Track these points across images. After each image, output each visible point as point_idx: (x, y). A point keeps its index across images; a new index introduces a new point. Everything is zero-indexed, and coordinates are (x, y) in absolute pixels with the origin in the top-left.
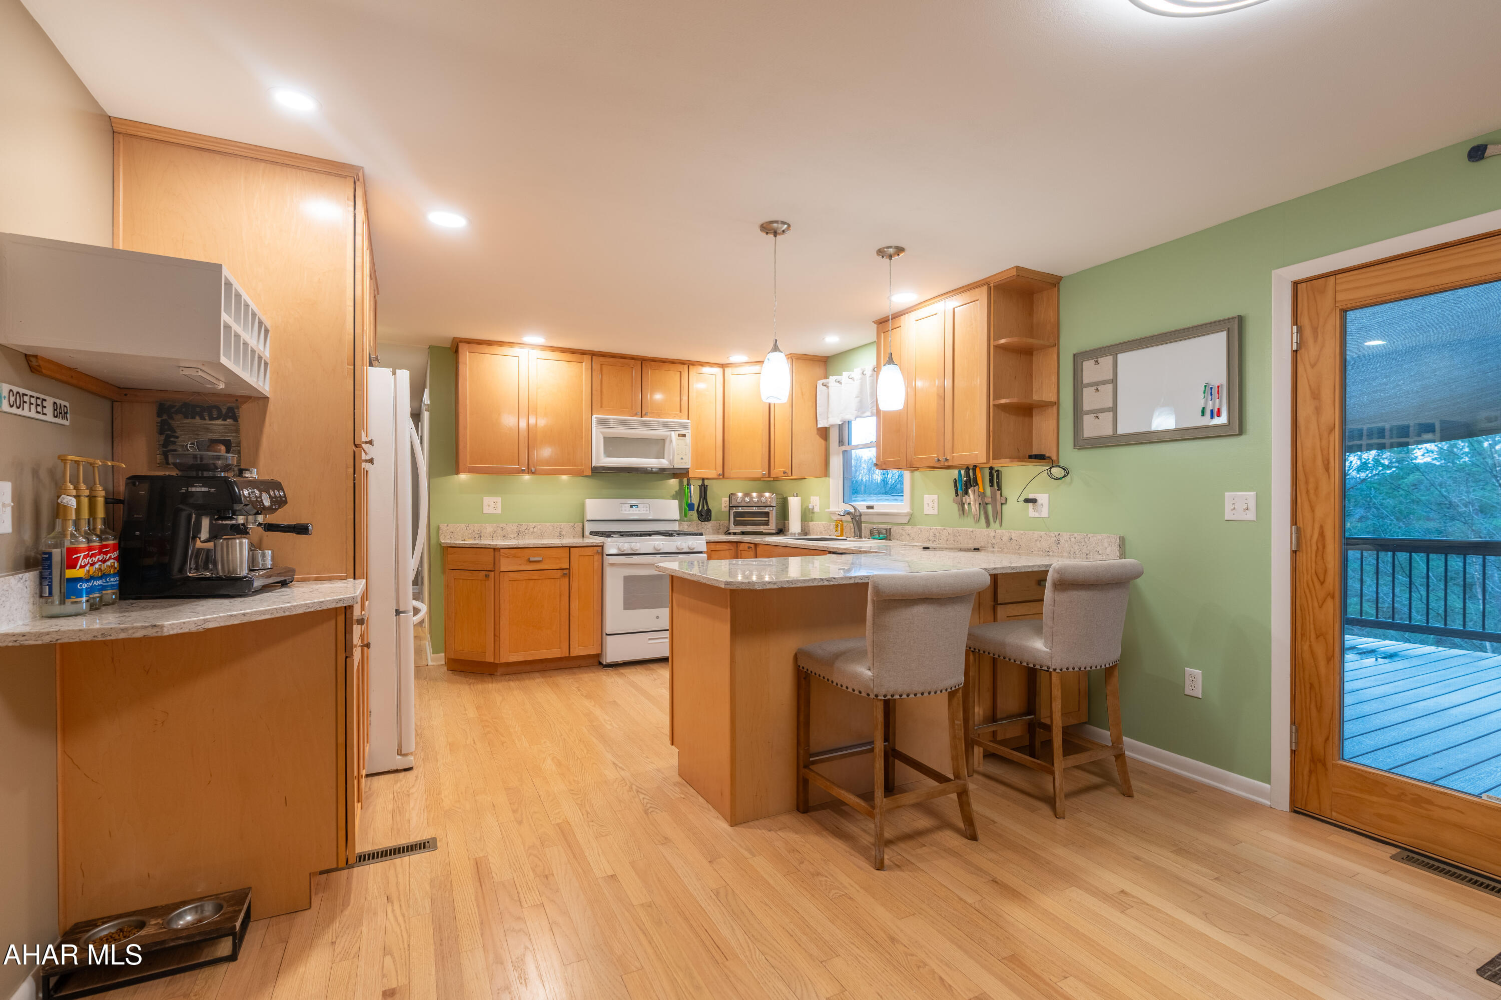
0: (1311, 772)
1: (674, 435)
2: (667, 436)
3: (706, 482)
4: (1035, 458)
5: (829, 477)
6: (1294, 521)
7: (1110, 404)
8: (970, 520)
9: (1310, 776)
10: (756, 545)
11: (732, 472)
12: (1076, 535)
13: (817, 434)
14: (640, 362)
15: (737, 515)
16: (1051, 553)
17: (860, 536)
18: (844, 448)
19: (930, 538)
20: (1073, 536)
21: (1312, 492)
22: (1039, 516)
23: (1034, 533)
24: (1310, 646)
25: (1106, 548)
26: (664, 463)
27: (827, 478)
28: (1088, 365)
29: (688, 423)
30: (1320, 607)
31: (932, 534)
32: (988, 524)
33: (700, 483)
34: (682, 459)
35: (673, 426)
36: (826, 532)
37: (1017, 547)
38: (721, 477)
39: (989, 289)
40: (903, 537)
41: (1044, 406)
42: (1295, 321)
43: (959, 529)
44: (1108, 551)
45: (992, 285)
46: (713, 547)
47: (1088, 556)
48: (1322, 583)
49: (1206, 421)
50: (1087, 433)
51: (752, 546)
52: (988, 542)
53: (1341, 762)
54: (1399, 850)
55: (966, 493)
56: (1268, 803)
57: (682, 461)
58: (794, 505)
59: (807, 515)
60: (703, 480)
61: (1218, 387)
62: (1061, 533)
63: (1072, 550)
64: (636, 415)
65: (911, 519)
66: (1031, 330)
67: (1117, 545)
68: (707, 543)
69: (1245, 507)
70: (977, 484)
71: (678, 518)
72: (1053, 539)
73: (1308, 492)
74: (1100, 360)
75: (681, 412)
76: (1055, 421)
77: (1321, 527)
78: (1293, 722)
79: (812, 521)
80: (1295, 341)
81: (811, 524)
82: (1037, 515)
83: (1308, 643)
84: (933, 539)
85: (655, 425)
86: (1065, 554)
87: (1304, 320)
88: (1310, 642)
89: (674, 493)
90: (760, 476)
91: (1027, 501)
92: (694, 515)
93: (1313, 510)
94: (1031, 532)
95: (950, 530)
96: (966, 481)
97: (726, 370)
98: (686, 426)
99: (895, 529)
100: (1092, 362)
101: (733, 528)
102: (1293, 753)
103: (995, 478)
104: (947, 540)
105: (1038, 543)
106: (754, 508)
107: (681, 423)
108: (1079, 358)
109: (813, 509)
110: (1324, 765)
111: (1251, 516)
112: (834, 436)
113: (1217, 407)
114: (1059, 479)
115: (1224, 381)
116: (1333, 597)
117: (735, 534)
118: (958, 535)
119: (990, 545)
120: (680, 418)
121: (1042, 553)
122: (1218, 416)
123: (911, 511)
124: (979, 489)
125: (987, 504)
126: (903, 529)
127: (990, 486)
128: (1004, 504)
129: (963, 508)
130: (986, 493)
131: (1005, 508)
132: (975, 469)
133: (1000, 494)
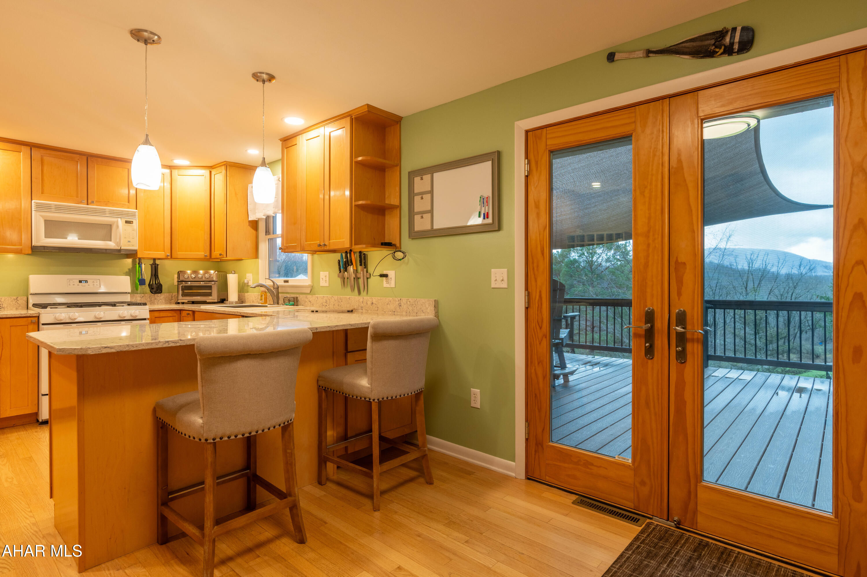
0: (535, 451)
1: (121, 222)
2: (114, 222)
3: (158, 262)
4: (385, 245)
5: (259, 258)
6: (527, 289)
8: (348, 289)
9: (535, 455)
10: (194, 312)
11: (180, 254)
12: (410, 300)
13: (249, 225)
14: (85, 158)
15: (184, 288)
16: (396, 313)
17: (278, 303)
18: (269, 237)
19: (324, 304)
20: (409, 300)
21: (535, 268)
22: (389, 287)
24: (535, 369)
25: (427, 308)
26: (111, 245)
27: (258, 259)
28: (417, 180)
29: (135, 212)
30: (540, 344)
31: (324, 301)
32: (359, 293)
33: (152, 262)
34: (129, 242)
35: (120, 214)
36: (255, 301)
37: (376, 309)
38: (169, 257)
39: (352, 120)
40: (307, 303)
41: (392, 208)
42: (527, 157)
43: (341, 296)
44: (428, 310)
45: (353, 117)
46: (157, 314)
47: (417, 314)
48: (541, 328)
49: (481, 221)
50: (417, 228)
51: (191, 312)
52: (359, 306)
53: (551, 444)
54: (577, 496)
55: (346, 270)
56: (513, 474)
57: (129, 243)
58: (232, 280)
59: (242, 288)
60: (154, 260)
61: (487, 198)
62: (402, 298)
63: (408, 310)
64: (81, 203)
65: (312, 290)
66: (384, 153)
67: (433, 306)
68: (150, 311)
69: (502, 279)
70: (352, 264)
71: (130, 291)
72: (397, 302)
73: (533, 268)
74: (424, 177)
75: (129, 202)
76: (398, 219)
77: (540, 292)
78: (527, 420)
79: (248, 292)
80: (526, 169)
81: (246, 294)
82: (388, 286)
83: (534, 368)
84: (326, 304)
85: (103, 213)
86: (404, 313)
87: (531, 156)
88: (535, 367)
89: (128, 270)
90: (203, 257)
91: (382, 276)
92: (147, 288)
93: (536, 281)
94: (385, 298)
95: (336, 297)
96: (345, 262)
97: (173, 171)
98: (134, 215)
99: (301, 298)
100: (419, 178)
101: (181, 299)
102: (527, 440)
103: (363, 260)
104: (334, 305)
105: (388, 306)
106: (202, 283)
107: (128, 211)
108: (412, 174)
109: (248, 283)
110: (542, 446)
111: (504, 285)
112: (262, 227)
113: (487, 211)
114: (400, 260)
115: (490, 195)
116: (546, 337)
117: (183, 303)
118: (340, 301)
119: (360, 308)
120: (128, 208)
121: (391, 313)
122: (488, 218)
123: (312, 284)
124: (353, 267)
125: (359, 278)
126: (306, 297)
127: (360, 265)
128: (369, 278)
129: (344, 282)
130: (358, 270)
131: (370, 281)
132: (351, 253)
133: (366, 271)
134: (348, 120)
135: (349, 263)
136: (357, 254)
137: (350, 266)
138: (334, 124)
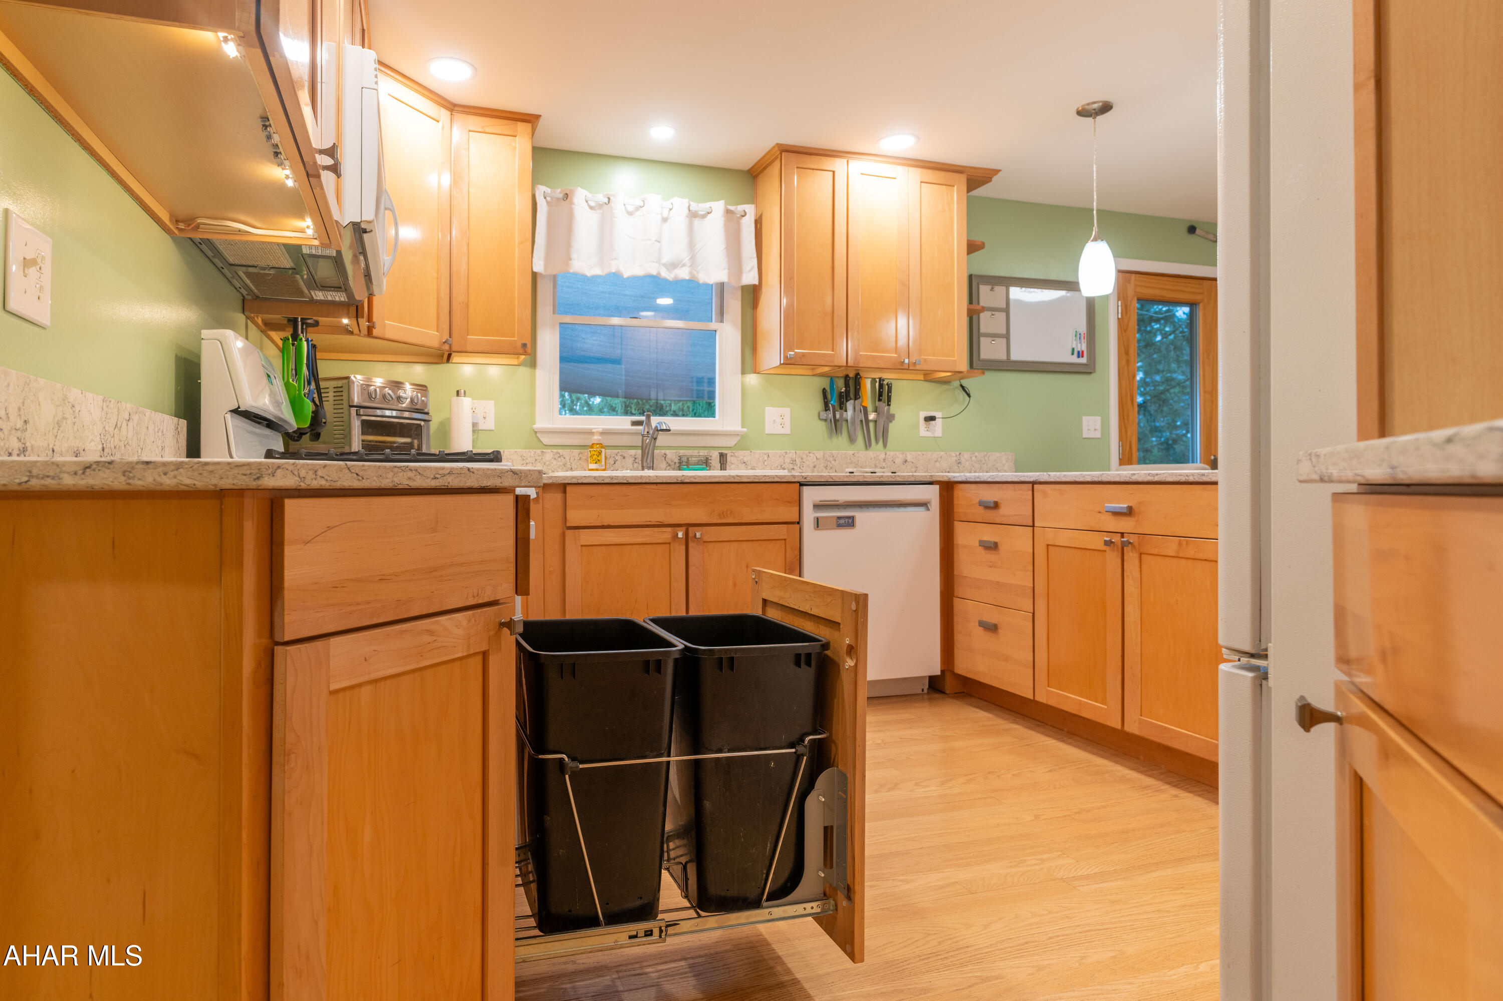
5: (534, 366)
7: (1004, 332)
8: (843, 439)
21: (1126, 418)
22: (932, 435)
23: (933, 454)
28: (984, 289)
32: (867, 445)
39: (967, 180)
43: (834, 452)
45: (967, 176)
55: (842, 406)
61: (1082, 334)
65: (741, 441)
67: (1013, 461)
69: (1095, 428)
70: (860, 397)
72: (954, 459)
74: (995, 287)
80: (1119, 311)
82: (929, 434)
84: (791, 466)
87: (1122, 299)
93: (1126, 430)
95: (819, 454)
100: (989, 288)
103: (886, 391)
108: (975, 280)
109: (478, 424)
111: (1098, 435)
113: (1081, 349)
122: (1083, 357)
123: (745, 430)
124: (862, 402)
125: (871, 421)
126: (733, 454)
127: (880, 400)
128: (891, 421)
129: (835, 426)
130: (870, 408)
131: (892, 426)
132: (857, 378)
133: (888, 411)
134: (962, 180)
135: (852, 395)
136: (874, 381)
137: (852, 401)
138: (929, 172)
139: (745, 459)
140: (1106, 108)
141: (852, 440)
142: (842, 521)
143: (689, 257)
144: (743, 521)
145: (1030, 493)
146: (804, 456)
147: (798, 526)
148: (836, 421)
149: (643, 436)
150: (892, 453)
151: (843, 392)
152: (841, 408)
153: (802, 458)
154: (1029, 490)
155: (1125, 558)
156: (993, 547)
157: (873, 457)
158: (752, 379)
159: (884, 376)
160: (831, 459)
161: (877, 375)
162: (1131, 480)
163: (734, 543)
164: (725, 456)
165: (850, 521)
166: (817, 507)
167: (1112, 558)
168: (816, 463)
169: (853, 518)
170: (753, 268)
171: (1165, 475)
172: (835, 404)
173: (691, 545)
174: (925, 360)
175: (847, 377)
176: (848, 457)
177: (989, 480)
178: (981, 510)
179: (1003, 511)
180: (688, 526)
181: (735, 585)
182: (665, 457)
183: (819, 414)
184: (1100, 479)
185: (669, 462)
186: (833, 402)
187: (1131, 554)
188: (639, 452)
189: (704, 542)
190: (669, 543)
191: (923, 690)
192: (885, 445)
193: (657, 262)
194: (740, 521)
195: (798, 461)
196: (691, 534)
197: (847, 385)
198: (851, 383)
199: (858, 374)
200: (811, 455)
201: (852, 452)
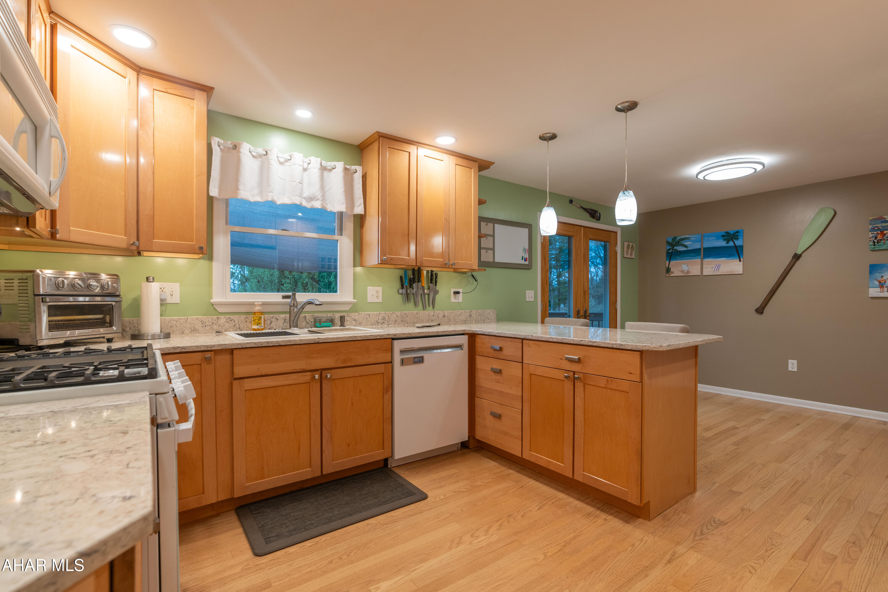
5: (212, 260)
6: (542, 301)
7: (492, 247)
8: (411, 305)
11: (73, 231)
16: (467, 322)
22: (458, 302)
23: (458, 311)
27: (208, 261)
28: (484, 225)
32: (424, 308)
36: (208, 328)
40: (349, 323)
43: (406, 312)
44: (492, 318)
45: (478, 164)
49: (523, 262)
50: (482, 259)
55: (411, 286)
61: (526, 249)
63: (477, 319)
65: (354, 307)
67: (496, 314)
69: (531, 296)
70: (420, 281)
72: (468, 314)
74: (489, 224)
80: (542, 239)
82: (456, 301)
84: (383, 321)
86: (474, 322)
90: (124, 245)
93: (544, 297)
94: (456, 311)
95: (398, 313)
100: (485, 223)
103: (435, 278)
105: (460, 317)
108: (480, 219)
111: (533, 300)
113: (526, 258)
115: (527, 247)
121: (462, 322)
122: (527, 261)
123: (356, 300)
124: (422, 284)
125: (427, 294)
126: (348, 315)
127: (431, 283)
128: (437, 294)
129: (407, 297)
130: (426, 287)
131: (438, 297)
132: (419, 271)
133: (436, 288)
134: (476, 165)
135: (416, 280)
136: (428, 272)
137: (416, 283)
138: (460, 159)
139: (356, 318)
140: (553, 137)
141: (416, 304)
142: (416, 360)
143: (321, 195)
144: (358, 364)
145: (521, 344)
146: (390, 315)
147: (391, 364)
148: (407, 294)
149: (290, 306)
150: (437, 312)
151: (411, 278)
152: (410, 287)
153: (389, 316)
154: (520, 343)
155: (576, 385)
156: (500, 372)
157: (427, 314)
158: (359, 269)
159: (434, 269)
160: (405, 316)
161: (429, 269)
162: (580, 344)
163: (352, 378)
164: (343, 318)
165: (421, 359)
166: (402, 352)
167: (568, 385)
168: (396, 319)
169: (422, 357)
170: (360, 204)
171: (600, 343)
172: (407, 285)
173: (324, 382)
174: (457, 263)
175: (413, 270)
176: (414, 315)
177: (497, 335)
178: (492, 351)
179: (505, 352)
180: (321, 371)
181: (352, 404)
182: (305, 319)
183: (398, 290)
184: (562, 341)
185: (308, 321)
186: (406, 284)
187: (579, 384)
188: (288, 315)
189: (333, 379)
190: (309, 383)
191: (458, 448)
192: (433, 307)
193: (300, 196)
194: (356, 364)
195: (387, 318)
196: (324, 375)
197: (414, 274)
198: (416, 273)
199: (419, 268)
200: (394, 314)
201: (416, 312)
